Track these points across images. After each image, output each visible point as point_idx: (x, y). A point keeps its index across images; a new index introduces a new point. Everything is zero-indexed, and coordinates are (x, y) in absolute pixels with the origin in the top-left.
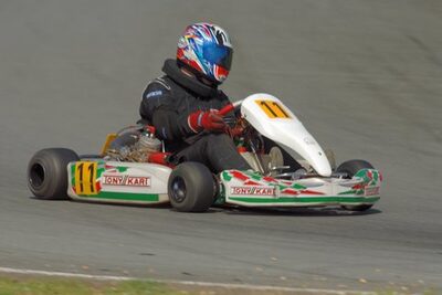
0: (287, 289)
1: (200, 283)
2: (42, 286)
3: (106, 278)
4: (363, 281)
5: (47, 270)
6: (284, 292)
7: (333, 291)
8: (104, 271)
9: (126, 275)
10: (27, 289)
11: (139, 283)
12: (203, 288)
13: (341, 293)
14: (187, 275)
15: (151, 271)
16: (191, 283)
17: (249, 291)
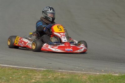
0: (84, 72)
1: (63, 71)
2: (24, 71)
3: (40, 69)
4: (103, 71)
5: (26, 67)
6: (84, 73)
7: (96, 73)
8: (39, 67)
9: (45, 68)
10: (21, 71)
11: (48, 70)
12: (64, 72)
13: (98, 74)
14: (60, 69)
15: (51, 67)
16: (61, 71)
17: (75, 73)
